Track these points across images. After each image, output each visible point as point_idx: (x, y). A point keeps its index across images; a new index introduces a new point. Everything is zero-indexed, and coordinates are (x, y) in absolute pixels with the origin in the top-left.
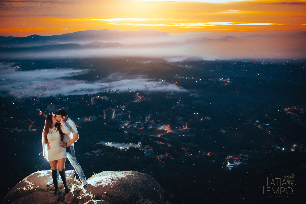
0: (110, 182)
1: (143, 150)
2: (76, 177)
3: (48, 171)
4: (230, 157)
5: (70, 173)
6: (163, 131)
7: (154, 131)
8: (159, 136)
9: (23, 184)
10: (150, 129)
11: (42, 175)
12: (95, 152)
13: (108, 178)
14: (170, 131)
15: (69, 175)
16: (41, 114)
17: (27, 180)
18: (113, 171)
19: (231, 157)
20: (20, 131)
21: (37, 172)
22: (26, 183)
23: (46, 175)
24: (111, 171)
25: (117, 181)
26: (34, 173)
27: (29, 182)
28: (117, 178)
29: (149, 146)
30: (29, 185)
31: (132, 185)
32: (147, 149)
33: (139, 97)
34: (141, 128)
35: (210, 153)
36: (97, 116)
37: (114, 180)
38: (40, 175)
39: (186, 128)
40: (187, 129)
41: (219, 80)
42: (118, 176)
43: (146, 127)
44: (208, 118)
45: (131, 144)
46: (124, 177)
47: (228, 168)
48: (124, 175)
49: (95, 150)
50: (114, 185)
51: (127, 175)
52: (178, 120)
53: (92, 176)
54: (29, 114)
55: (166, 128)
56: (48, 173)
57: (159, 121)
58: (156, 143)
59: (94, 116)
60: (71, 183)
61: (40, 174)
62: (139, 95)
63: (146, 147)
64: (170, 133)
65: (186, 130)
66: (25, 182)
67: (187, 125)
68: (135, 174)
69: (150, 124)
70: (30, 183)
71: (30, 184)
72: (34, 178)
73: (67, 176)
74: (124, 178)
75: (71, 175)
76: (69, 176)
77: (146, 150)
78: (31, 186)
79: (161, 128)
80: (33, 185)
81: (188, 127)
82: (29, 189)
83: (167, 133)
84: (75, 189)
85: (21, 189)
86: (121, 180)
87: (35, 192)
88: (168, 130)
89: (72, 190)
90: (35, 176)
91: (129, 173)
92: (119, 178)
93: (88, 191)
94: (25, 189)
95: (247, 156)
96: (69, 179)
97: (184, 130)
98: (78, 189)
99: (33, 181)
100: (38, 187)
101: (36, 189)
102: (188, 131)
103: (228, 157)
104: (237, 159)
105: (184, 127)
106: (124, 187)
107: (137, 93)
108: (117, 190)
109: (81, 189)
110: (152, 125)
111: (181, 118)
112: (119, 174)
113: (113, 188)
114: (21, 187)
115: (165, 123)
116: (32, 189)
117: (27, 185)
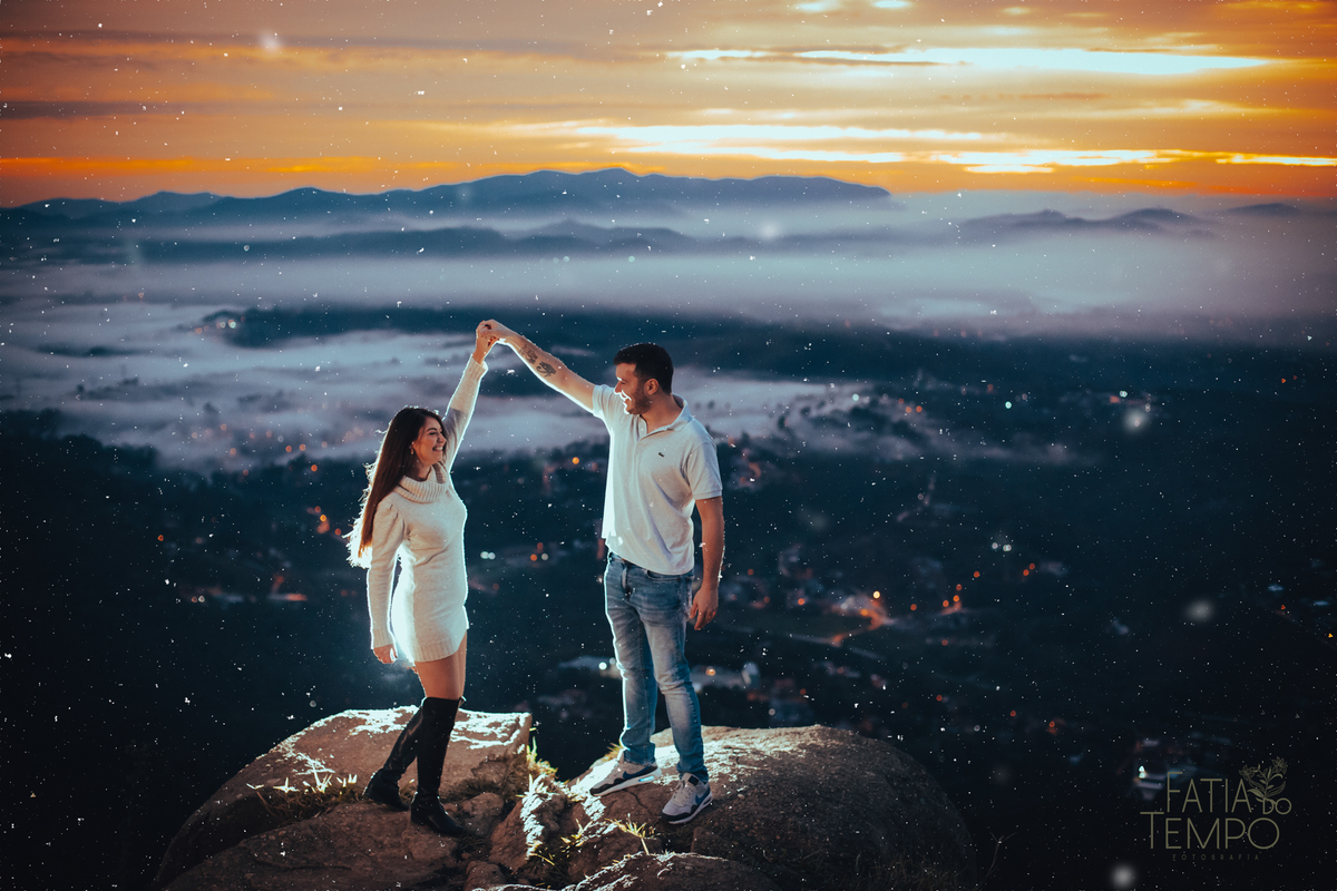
0: (726, 771)
1: (763, 698)
2: (535, 747)
3: (403, 711)
4: (1148, 742)
5: (511, 723)
6: (853, 620)
7: (818, 616)
8: (836, 641)
9: (275, 766)
10: (798, 610)
11: (375, 728)
12: (555, 701)
13: (712, 752)
14: (886, 621)
15: (505, 735)
16: (323, 528)
17: (298, 747)
18: (723, 728)
19: (1155, 743)
20: (234, 598)
21: (346, 712)
22: (291, 759)
23: (390, 729)
24: (710, 728)
25: (759, 764)
26: (330, 718)
27: (308, 758)
28: (756, 752)
29: (789, 682)
30: (309, 772)
31: (838, 790)
32: (783, 695)
33: (755, 467)
34: (757, 605)
35: (1061, 721)
36: (568, 546)
37: (745, 763)
38: (360, 728)
39: (957, 608)
40: (962, 615)
41: (1108, 399)
42: (759, 747)
43: (778, 603)
44: (1054, 568)
45: (711, 671)
46: (792, 751)
47: (1139, 791)
48: (788, 743)
50: (752, 783)
51: (804, 744)
52: (923, 571)
53: (613, 747)
54: (274, 526)
55: (869, 606)
56: (398, 721)
57: (839, 574)
58: (822, 670)
59: (553, 545)
60: (518, 770)
61: (363, 722)
62: (752, 459)
63: (776, 690)
64: (883, 628)
65: (955, 617)
66: (289, 755)
67: (961, 594)
68: (841, 739)
69: (798, 587)
70: (311, 762)
71: (315, 765)
72: (332, 738)
73: (499, 736)
74: (794, 757)
75: (518, 732)
76: (508, 739)
78: (318, 774)
79: (846, 605)
80: (325, 770)
81: (964, 603)
82: (309, 789)
83: (871, 628)
84: (546, 796)
85: (268, 790)
86: (781, 761)
87: (336, 804)
88: (875, 616)
89: (529, 802)
90: (338, 729)
91: (807, 734)
92: (768, 753)
93: (613, 808)
94: (285, 788)
95: (1226, 741)
96: (509, 753)
97: (945, 618)
98: (558, 801)
99: (329, 753)
100: (354, 781)
101: (344, 790)
102: (963, 621)
103: (1138, 745)
104: (1181, 753)
105: (946, 603)
106: (800, 795)
107: (745, 452)
108: (767, 807)
109: (577, 799)
110: (807, 592)
111: (937, 565)
112: (759, 740)
113: (746, 796)
114: (269, 781)
115: (860, 586)
116: (322, 790)
117: (300, 771)
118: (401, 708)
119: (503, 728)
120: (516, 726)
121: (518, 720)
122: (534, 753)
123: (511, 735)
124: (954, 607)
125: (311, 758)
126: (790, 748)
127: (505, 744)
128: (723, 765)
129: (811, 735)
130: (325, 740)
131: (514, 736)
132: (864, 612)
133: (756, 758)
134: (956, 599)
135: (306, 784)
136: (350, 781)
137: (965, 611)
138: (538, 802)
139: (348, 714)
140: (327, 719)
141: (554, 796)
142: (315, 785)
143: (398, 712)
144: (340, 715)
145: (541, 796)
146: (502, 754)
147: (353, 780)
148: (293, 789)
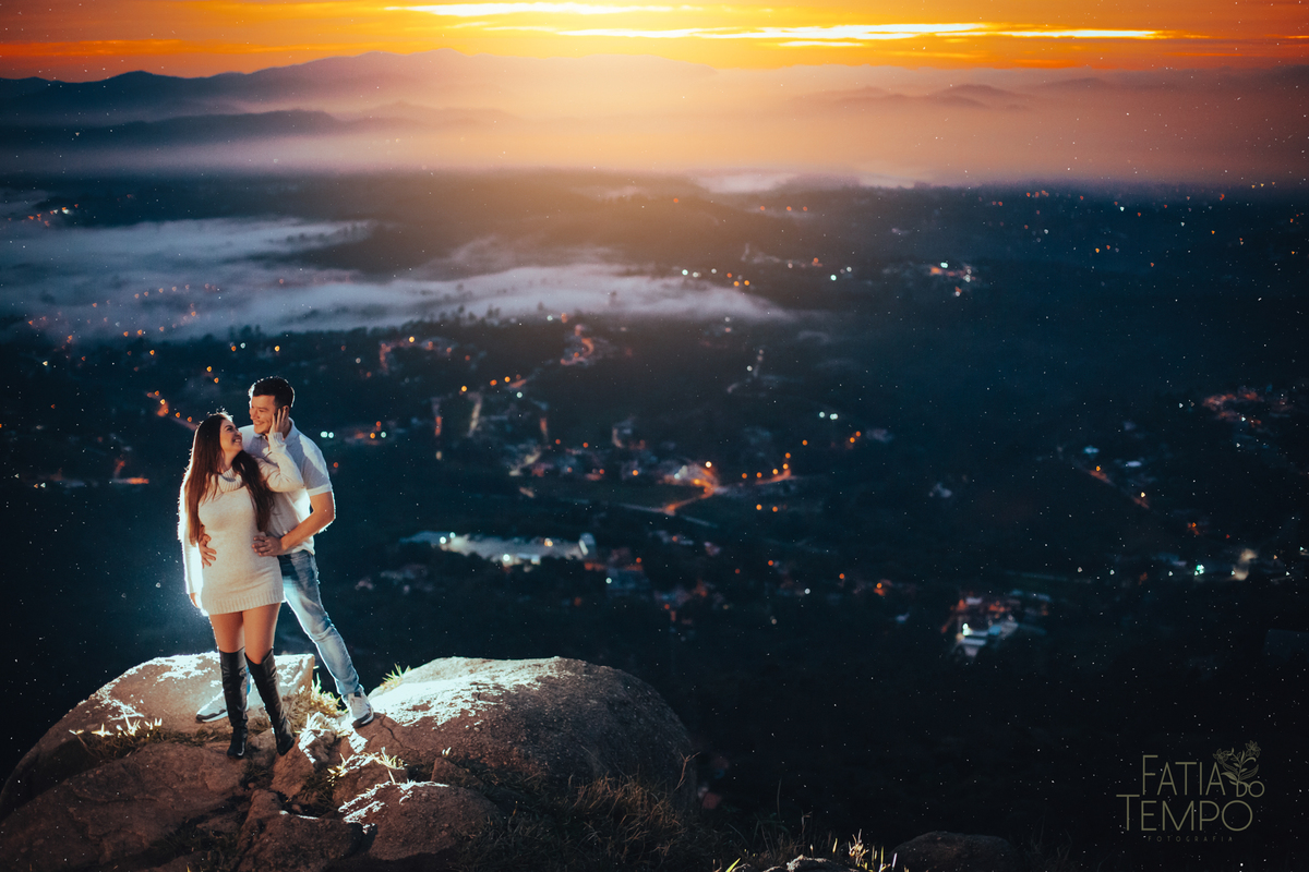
0: (467, 707)
1: (599, 567)
2: (319, 682)
3: (203, 658)
4: (971, 601)
5: (295, 665)
6: (686, 489)
7: (651, 486)
8: (670, 510)
9: (94, 712)
10: (632, 481)
11: (178, 674)
12: (396, 576)
13: (458, 689)
14: (717, 489)
15: (290, 676)
16: (163, 412)
17: (113, 694)
18: (480, 660)
19: (977, 601)
20: (76, 484)
21: (155, 659)
22: (108, 705)
23: (192, 675)
24: (469, 660)
25: (496, 699)
26: (141, 666)
27: (121, 704)
28: (498, 687)
29: (625, 551)
30: (121, 717)
31: (561, 720)
32: (618, 564)
33: (587, 342)
34: (593, 477)
35: (888, 583)
36: (405, 423)
37: (485, 699)
38: (167, 674)
39: (787, 475)
40: (791, 481)
41: (929, 271)
42: (502, 680)
43: (613, 475)
44: (879, 435)
45: (549, 543)
46: (529, 684)
47: (962, 647)
48: (528, 676)
49: (397, 567)
50: (487, 717)
51: (541, 677)
52: (753, 441)
53: (387, 677)
54: (114, 411)
55: (700, 476)
56: (200, 667)
57: (672, 445)
58: (658, 539)
59: (392, 423)
60: (301, 706)
61: (169, 669)
62: (585, 334)
63: (614, 558)
64: (715, 497)
65: (784, 484)
66: (105, 702)
67: (790, 462)
68: (574, 670)
69: (632, 459)
70: (124, 707)
71: (127, 710)
72: (142, 684)
73: (284, 678)
74: (528, 690)
75: (300, 673)
76: (291, 680)
77: (612, 571)
78: (129, 718)
79: (678, 476)
80: (136, 715)
81: (794, 471)
82: (122, 732)
83: (704, 496)
84: (319, 732)
85: (87, 734)
86: (517, 695)
87: (145, 744)
88: (707, 485)
89: (305, 738)
90: (147, 676)
91: (546, 666)
92: (507, 688)
93: (372, 742)
94: (102, 733)
95: (1045, 598)
96: (292, 693)
97: (776, 485)
98: (329, 736)
99: (139, 698)
100: (160, 724)
101: (151, 732)
102: (792, 488)
103: (961, 603)
104: (1002, 610)
105: (775, 472)
106: (527, 726)
107: (579, 328)
108: (498, 738)
109: (345, 734)
110: (641, 464)
111: (766, 434)
112: (504, 673)
113: (481, 729)
114: (88, 727)
115: (693, 456)
116: (133, 733)
117: (114, 716)
118: (202, 654)
119: (288, 670)
120: (299, 668)
121: (301, 661)
122: (319, 687)
123: (294, 676)
124: (783, 474)
125: (125, 704)
126: (528, 682)
127: (289, 685)
128: (466, 701)
129: (550, 667)
130: (136, 687)
131: (297, 677)
132: (697, 482)
133: (495, 693)
134: (785, 466)
135: (119, 728)
136: (156, 724)
137: (793, 478)
138: (313, 738)
139: (156, 661)
140: (138, 667)
141: (326, 732)
142: (126, 729)
143: (199, 658)
144: (150, 662)
145: (316, 732)
146: (286, 694)
147: (158, 723)
148: (108, 733)
